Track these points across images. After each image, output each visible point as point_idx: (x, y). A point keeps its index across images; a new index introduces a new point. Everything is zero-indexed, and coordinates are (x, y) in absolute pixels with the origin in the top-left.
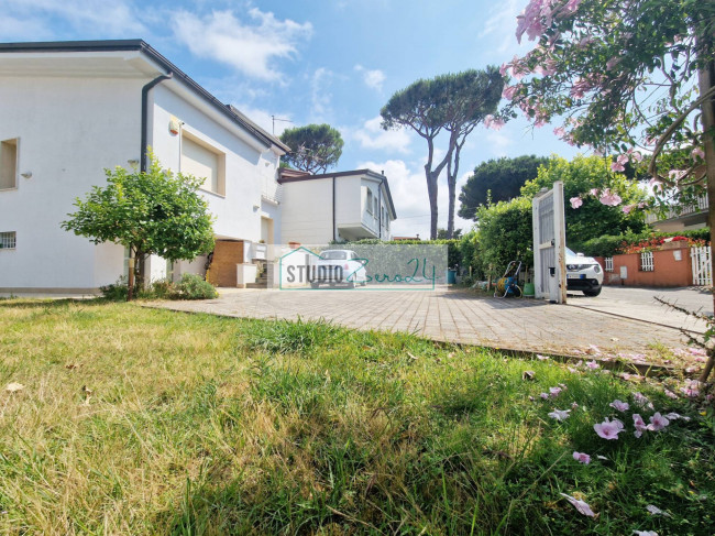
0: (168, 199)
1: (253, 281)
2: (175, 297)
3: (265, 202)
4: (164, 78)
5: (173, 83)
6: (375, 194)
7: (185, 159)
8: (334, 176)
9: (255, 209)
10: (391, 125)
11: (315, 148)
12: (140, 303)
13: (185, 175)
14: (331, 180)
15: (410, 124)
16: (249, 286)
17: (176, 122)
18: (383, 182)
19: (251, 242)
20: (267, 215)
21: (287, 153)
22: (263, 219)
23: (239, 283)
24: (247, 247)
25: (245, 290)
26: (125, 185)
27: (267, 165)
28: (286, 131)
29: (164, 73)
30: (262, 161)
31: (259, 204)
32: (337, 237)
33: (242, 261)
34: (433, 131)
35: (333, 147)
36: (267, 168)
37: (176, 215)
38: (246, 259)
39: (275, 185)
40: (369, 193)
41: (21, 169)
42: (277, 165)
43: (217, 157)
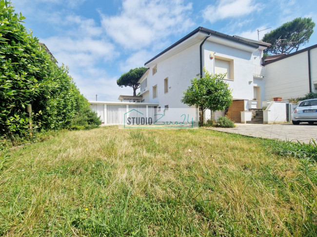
0: (212, 86)
1: (250, 120)
2: (217, 126)
3: (255, 79)
4: (207, 37)
5: (212, 38)
7: (216, 68)
8: (308, 49)
9: (250, 83)
11: (289, 37)
12: (205, 128)
13: (218, 74)
14: (306, 53)
16: (248, 122)
17: (212, 53)
19: (248, 100)
20: (256, 85)
21: (268, 47)
22: (255, 87)
23: (242, 120)
24: (246, 103)
25: (246, 124)
26: (197, 84)
27: (255, 58)
28: (266, 35)
29: (207, 35)
30: (253, 56)
31: (252, 80)
33: (243, 110)
35: (305, 31)
36: (256, 60)
37: (216, 92)
38: (246, 109)
39: (261, 68)
41: (169, 86)
42: (262, 56)
43: (229, 63)
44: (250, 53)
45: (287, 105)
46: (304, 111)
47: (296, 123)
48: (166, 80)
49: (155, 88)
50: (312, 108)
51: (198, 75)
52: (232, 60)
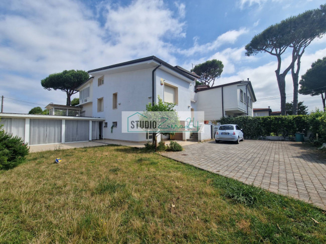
1: (189, 138)
2: (169, 150)
4: (159, 66)
5: (163, 67)
6: (244, 91)
7: (165, 93)
8: (222, 86)
9: (189, 107)
10: (252, 53)
14: (221, 88)
15: (264, 50)
16: (188, 140)
17: (162, 80)
18: (248, 84)
23: (183, 139)
25: (186, 142)
29: (159, 64)
31: (190, 105)
32: (224, 116)
34: (280, 51)
35: (218, 69)
39: (194, 94)
40: (241, 91)
41: (118, 102)
42: (195, 85)
43: (175, 89)
44: (189, 83)
45: (211, 126)
46: (222, 133)
47: (218, 142)
48: (115, 95)
49: (100, 100)
50: (226, 132)
51: (150, 98)
52: (177, 88)
